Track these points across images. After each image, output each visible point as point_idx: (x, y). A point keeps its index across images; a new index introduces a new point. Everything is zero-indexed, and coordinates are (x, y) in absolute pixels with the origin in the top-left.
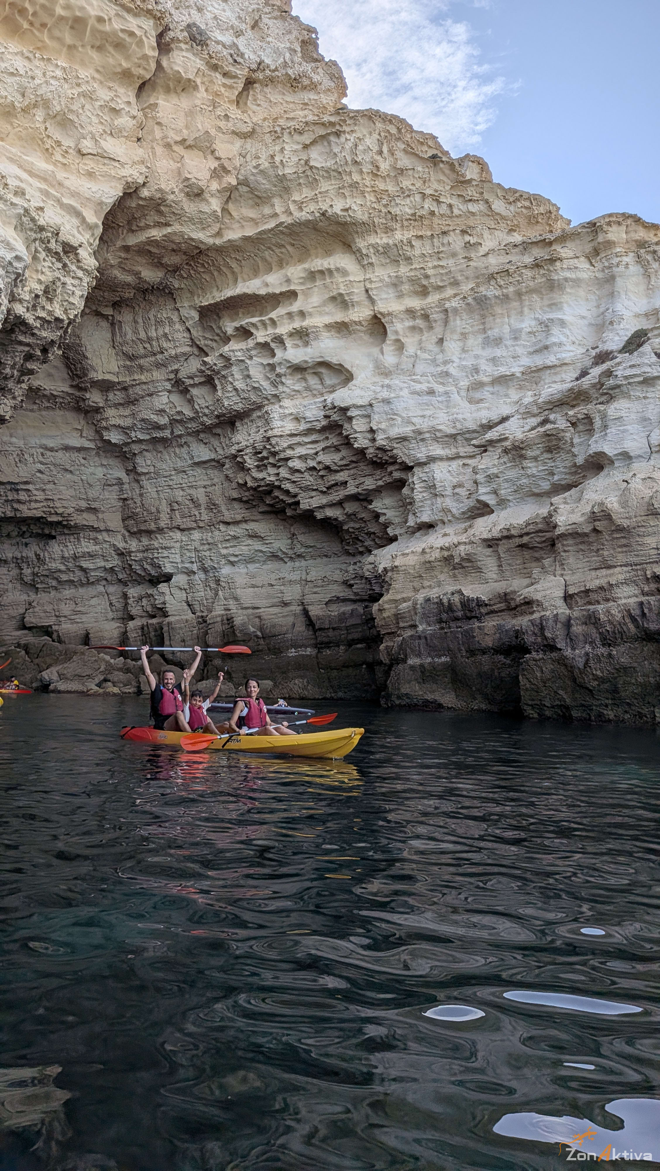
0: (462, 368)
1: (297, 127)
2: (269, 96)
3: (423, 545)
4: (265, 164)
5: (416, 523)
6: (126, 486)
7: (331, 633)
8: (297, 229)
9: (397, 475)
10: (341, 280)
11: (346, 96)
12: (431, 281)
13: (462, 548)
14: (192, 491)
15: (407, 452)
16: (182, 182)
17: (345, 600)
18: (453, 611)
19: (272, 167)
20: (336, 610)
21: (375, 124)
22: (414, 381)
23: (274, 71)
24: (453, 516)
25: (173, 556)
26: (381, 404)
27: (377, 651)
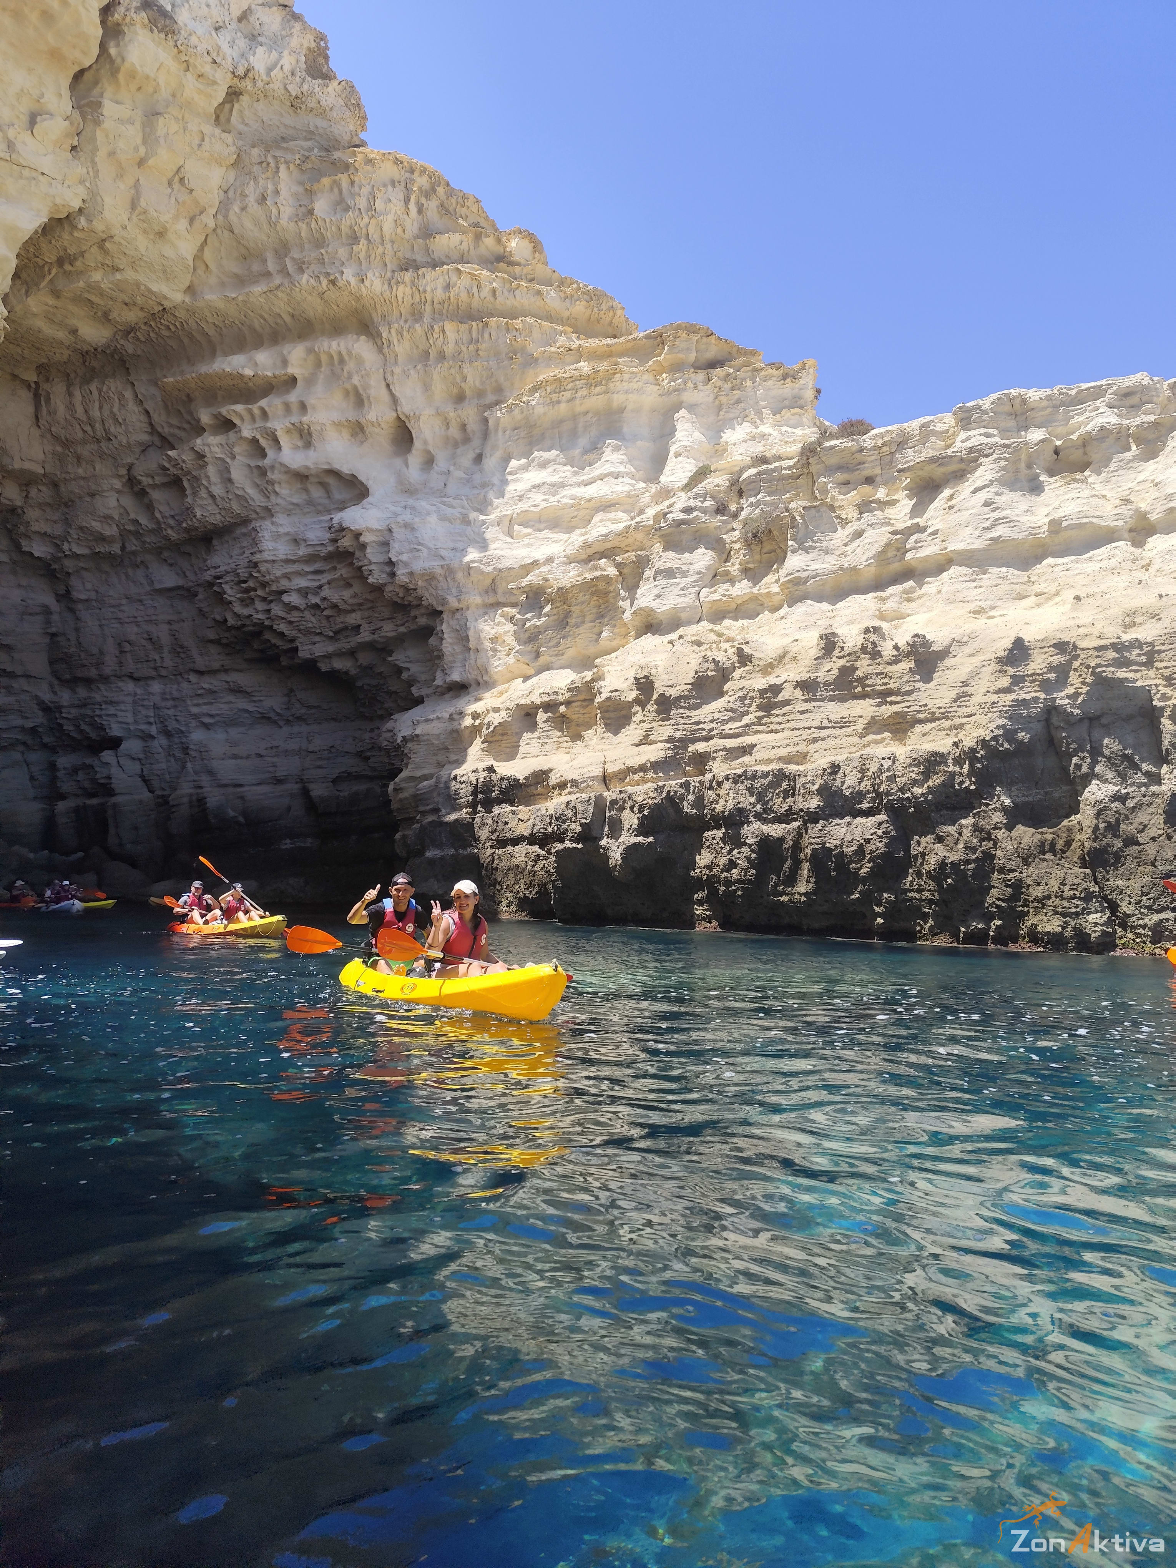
1: (298, 162)
2: (260, 115)
3: (452, 710)
4: (254, 204)
6: (55, 617)
7: (338, 819)
8: (297, 295)
9: (423, 621)
10: (354, 368)
11: (365, 129)
13: (494, 715)
14: (152, 628)
15: (434, 592)
16: (137, 215)
17: (358, 777)
19: (263, 209)
20: (347, 790)
21: (400, 172)
22: (444, 503)
23: (267, 83)
24: (489, 675)
25: (123, 714)
26: (403, 530)
27: (394, 841)
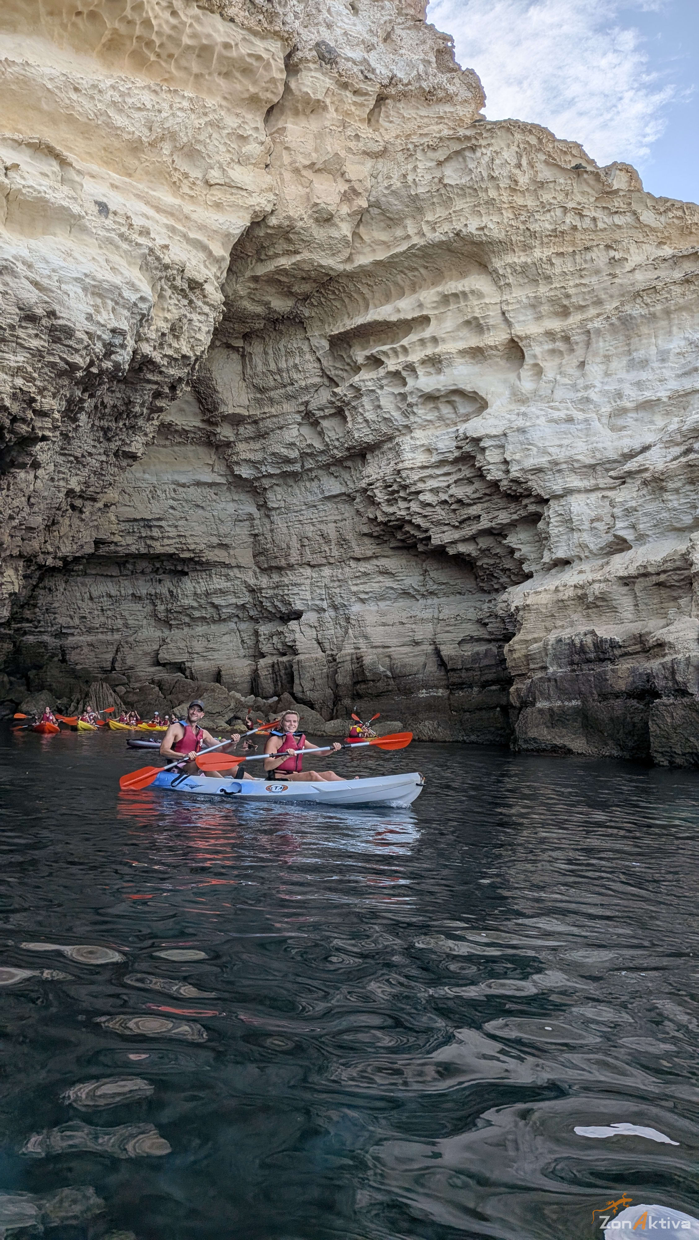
0: (604, 393)
1: (431, 143)
2: (402, 111)
3: (557, 583)
4: (397, 184)
5: (551, 560)
6: (257, 522)
7: (464, 674)
8: (430, 251)
9: (532, 508)
10: (476, 303)
11: (485, 106)
12: (572, 300)
13: (596, 586)
14: (323, 527)
15: (542, 484)
16: (311, 208)
17: (479, 640)
18: (585, 653)
19: (404, 187)
20: (470, 650)
21: (513, 135)
22: (552, 408)
23: (407, 85)
24: (591, 552)
25: (303, 593)
26: (516, 433)
27: (509, 693)
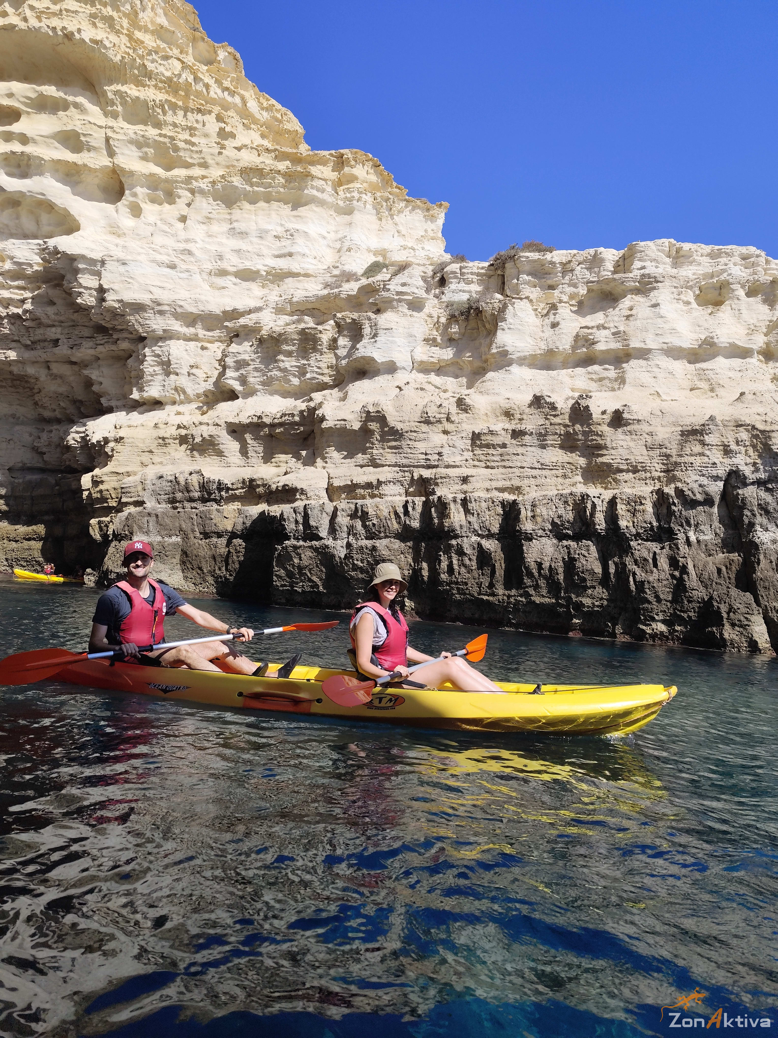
0: (205, 251)
3: (154, 420)
5: (140, 398)
9: (124, 344)
12: (180, 154)
13: (204, 427)
15: (141, 320)
17: (32, 469)
18: (188, 491)
22: (152, 249)
24: (186, 396)
